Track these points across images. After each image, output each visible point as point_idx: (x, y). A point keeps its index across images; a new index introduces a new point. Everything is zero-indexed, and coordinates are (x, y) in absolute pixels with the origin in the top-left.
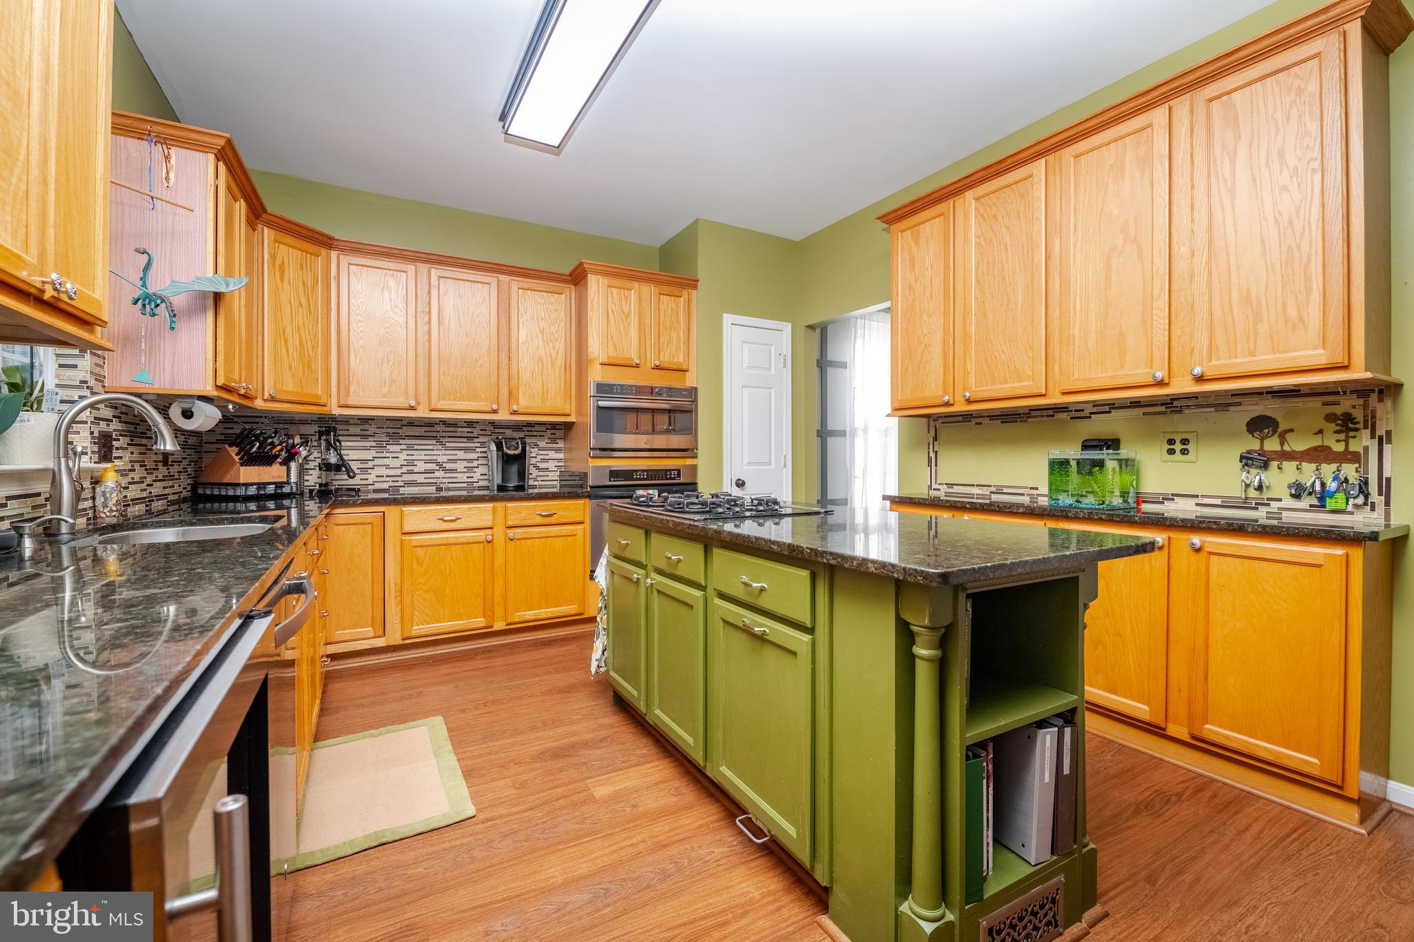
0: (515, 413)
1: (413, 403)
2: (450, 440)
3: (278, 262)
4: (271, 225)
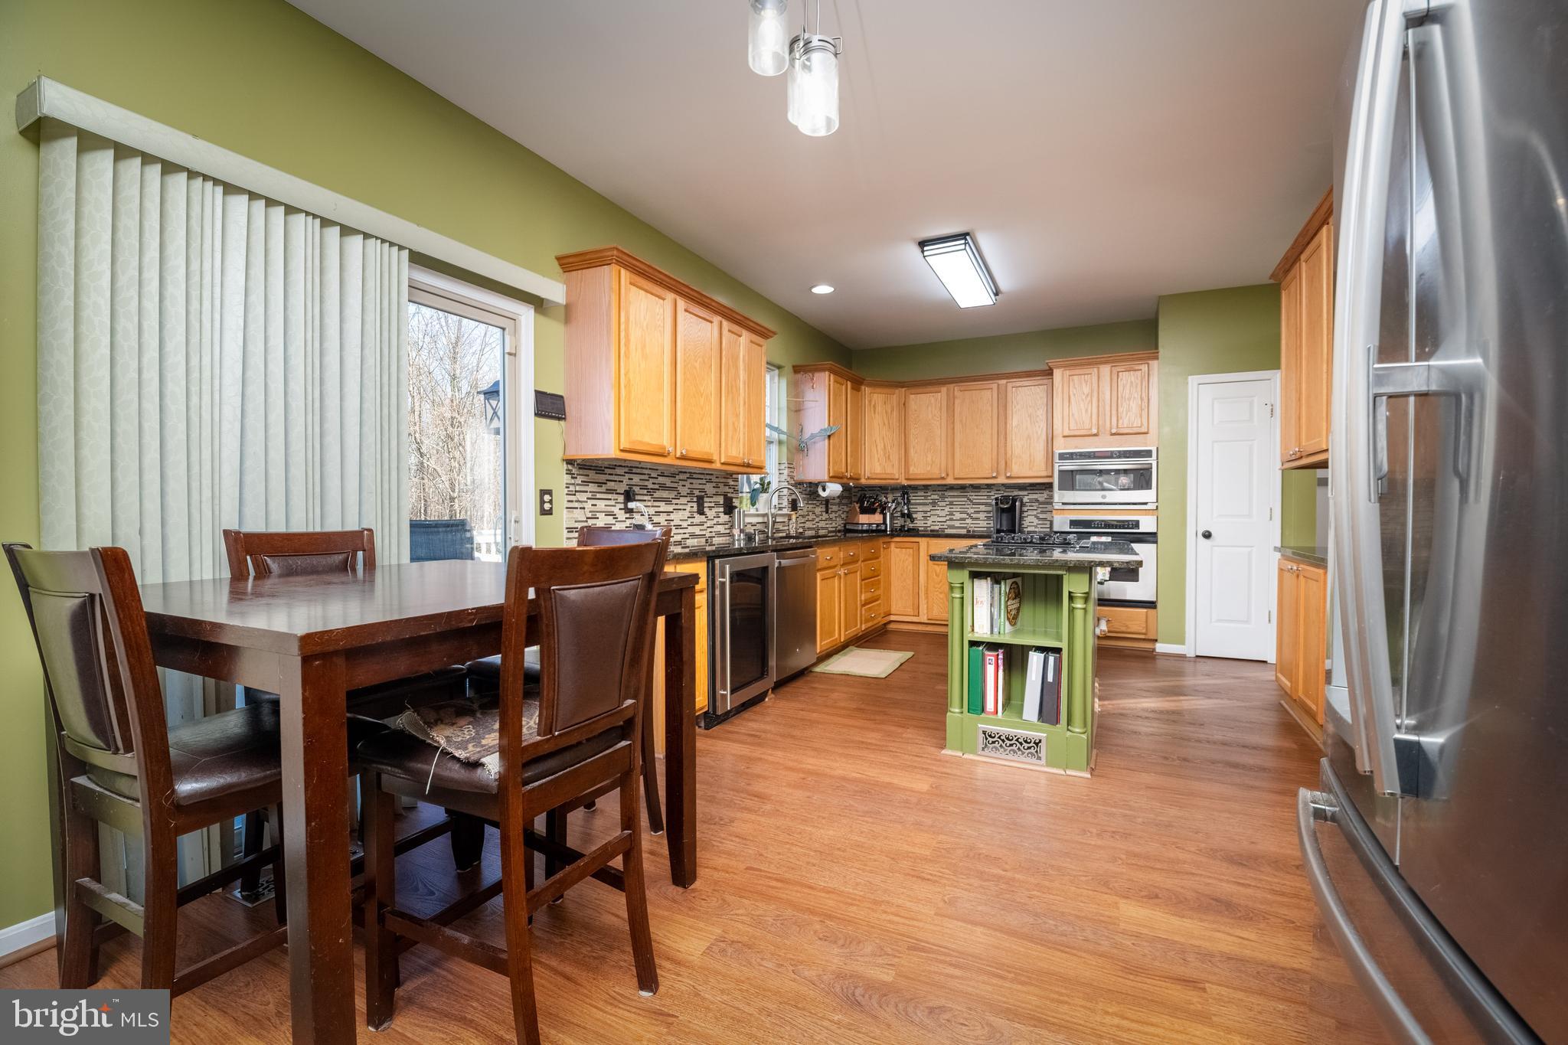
0: (1008, 478)
1: (943, 475)
2: (976, 497)
3: (873, 403)
4: (869, 385)
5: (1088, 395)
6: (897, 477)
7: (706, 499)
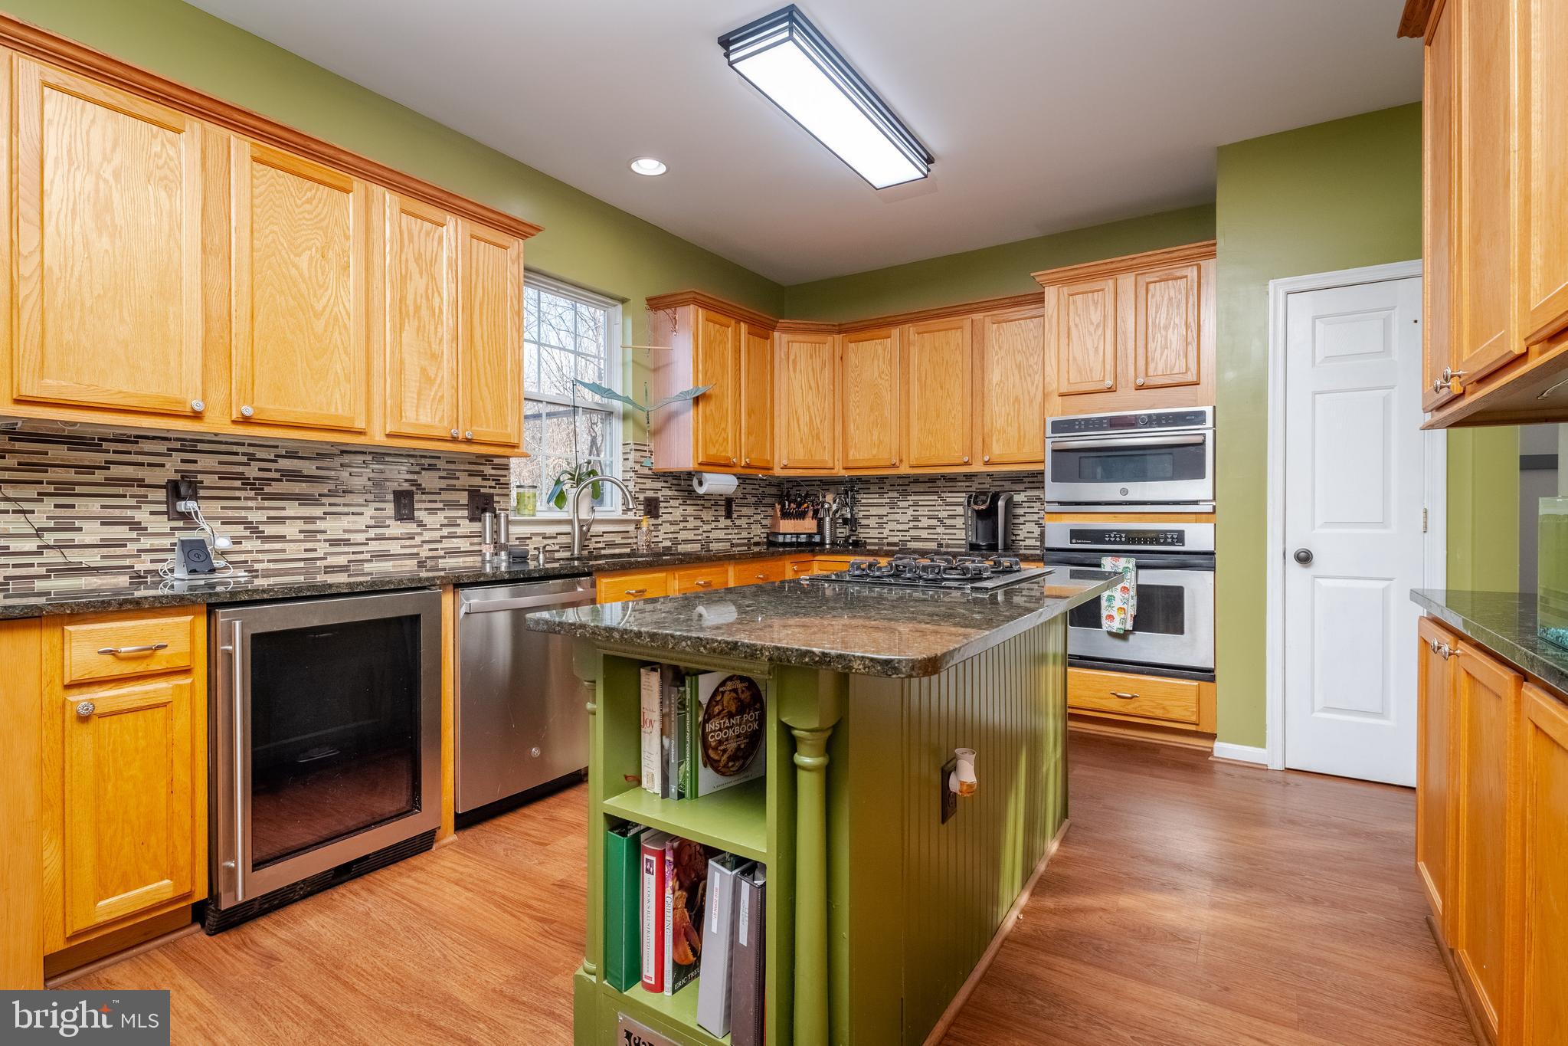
0: (988, 463)
1: (895, 462)
5: (1098, 326)
6: (831, 465)
7: (416, 497)
